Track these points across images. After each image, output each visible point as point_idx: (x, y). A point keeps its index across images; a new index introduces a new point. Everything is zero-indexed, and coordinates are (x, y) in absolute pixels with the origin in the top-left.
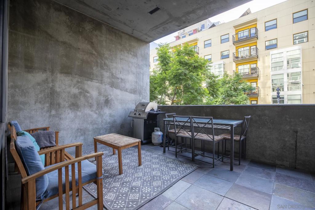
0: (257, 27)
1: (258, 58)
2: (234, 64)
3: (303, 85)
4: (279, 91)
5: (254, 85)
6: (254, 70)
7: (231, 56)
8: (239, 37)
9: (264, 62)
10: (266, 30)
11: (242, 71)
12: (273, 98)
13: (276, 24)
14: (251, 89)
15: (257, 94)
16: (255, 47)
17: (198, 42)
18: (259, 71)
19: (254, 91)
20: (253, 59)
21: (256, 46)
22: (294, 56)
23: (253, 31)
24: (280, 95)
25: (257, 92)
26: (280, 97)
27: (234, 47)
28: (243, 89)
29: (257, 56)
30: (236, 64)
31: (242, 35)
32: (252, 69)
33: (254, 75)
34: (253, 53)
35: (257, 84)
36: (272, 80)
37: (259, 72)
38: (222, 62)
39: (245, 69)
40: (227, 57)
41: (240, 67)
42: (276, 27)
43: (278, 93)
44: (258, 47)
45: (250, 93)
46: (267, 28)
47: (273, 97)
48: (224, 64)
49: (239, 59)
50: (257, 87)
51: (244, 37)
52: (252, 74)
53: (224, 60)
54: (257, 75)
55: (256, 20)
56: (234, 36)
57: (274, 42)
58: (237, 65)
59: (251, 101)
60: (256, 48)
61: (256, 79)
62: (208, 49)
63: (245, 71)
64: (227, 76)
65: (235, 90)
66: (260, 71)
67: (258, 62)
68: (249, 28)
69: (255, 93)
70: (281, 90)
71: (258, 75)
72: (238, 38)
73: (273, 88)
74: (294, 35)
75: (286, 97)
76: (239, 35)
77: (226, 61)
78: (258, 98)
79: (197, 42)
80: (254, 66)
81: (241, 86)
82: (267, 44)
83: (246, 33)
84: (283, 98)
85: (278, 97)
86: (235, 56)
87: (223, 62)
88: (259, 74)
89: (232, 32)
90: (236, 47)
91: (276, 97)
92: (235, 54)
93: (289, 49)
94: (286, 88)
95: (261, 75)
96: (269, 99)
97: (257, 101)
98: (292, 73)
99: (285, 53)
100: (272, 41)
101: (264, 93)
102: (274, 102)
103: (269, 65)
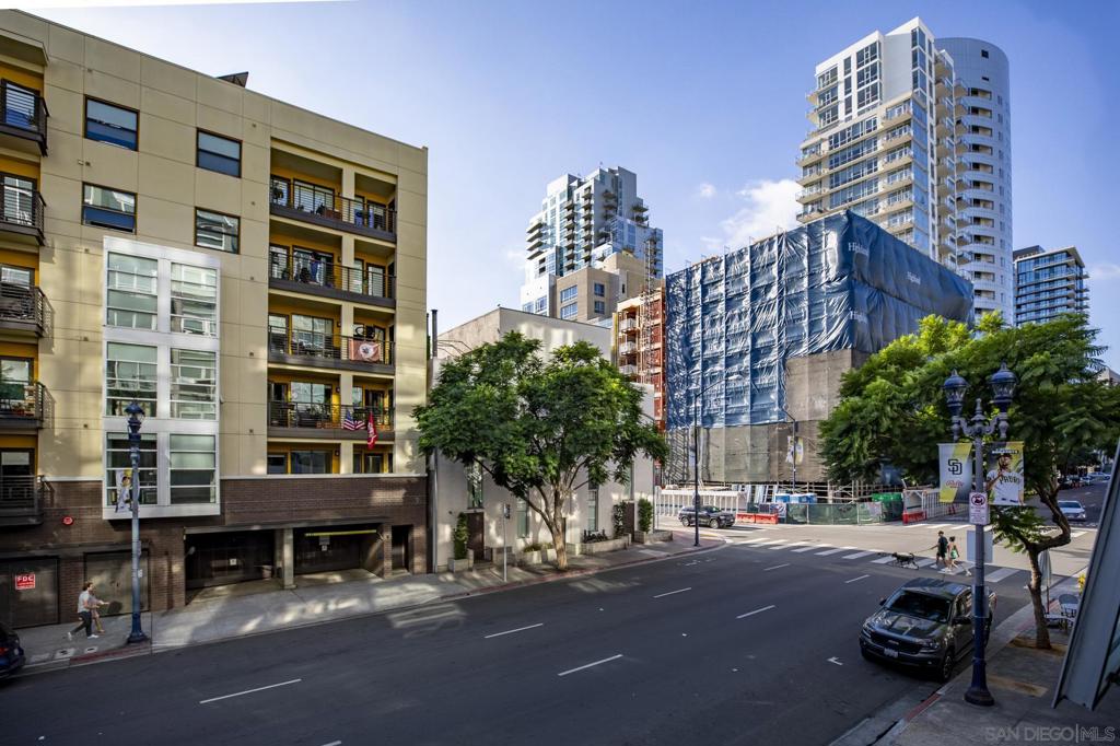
0: (47, 95)
1: (42, 244)
3: (221, 403)
4: (139, 417)
5: (16, 372)
6: (20, 298)
9: (69, 270)
10: (88, 135)
12: (114, 443)
13: (136, 133)
15: (30, 418)
16: (28, 184)
18: (47, 308)
19: (14, 402)
20: (10, 242)
21: (34, 181)
22: (196, 287)
23: (20, 102)
24: (140, 431)
25: (33, 411)
26: (143, 438)
29: (36, 233)
32: (9, 291)
33: (15, 322)
35: (32, 370)
36: (111, 365)
37: (47, 316)
42: (135, 147)
43: (135, 425)
44: (43, 189)
46: (93, 128)
47: (111, 437)
50: (31, 383)
54: (34, 328)
55: (37, 54)
57: (124, 202)
66: (53, 312)
67: (43, 266)
69: (18, 410)
70: (148, 411)
71: (42, 329)
73: (114, 401)
74: (197, 208)
75: (163, 439)
78: (36, 437)
80: (16, 276)
82: (93, 197)
84: (153, 444)
85: (135, 438)
88: (48, 322)
91: (127, 437)
93: (178, 254)
94: (164, 405)
95: (57, 333)
96: (96, 443)
97: (33, 453)
98: (184, 352)
99: (164, 267)
100: (116, 195)
101: (68, 418)
102: (117, 460)
103: (97, 296)
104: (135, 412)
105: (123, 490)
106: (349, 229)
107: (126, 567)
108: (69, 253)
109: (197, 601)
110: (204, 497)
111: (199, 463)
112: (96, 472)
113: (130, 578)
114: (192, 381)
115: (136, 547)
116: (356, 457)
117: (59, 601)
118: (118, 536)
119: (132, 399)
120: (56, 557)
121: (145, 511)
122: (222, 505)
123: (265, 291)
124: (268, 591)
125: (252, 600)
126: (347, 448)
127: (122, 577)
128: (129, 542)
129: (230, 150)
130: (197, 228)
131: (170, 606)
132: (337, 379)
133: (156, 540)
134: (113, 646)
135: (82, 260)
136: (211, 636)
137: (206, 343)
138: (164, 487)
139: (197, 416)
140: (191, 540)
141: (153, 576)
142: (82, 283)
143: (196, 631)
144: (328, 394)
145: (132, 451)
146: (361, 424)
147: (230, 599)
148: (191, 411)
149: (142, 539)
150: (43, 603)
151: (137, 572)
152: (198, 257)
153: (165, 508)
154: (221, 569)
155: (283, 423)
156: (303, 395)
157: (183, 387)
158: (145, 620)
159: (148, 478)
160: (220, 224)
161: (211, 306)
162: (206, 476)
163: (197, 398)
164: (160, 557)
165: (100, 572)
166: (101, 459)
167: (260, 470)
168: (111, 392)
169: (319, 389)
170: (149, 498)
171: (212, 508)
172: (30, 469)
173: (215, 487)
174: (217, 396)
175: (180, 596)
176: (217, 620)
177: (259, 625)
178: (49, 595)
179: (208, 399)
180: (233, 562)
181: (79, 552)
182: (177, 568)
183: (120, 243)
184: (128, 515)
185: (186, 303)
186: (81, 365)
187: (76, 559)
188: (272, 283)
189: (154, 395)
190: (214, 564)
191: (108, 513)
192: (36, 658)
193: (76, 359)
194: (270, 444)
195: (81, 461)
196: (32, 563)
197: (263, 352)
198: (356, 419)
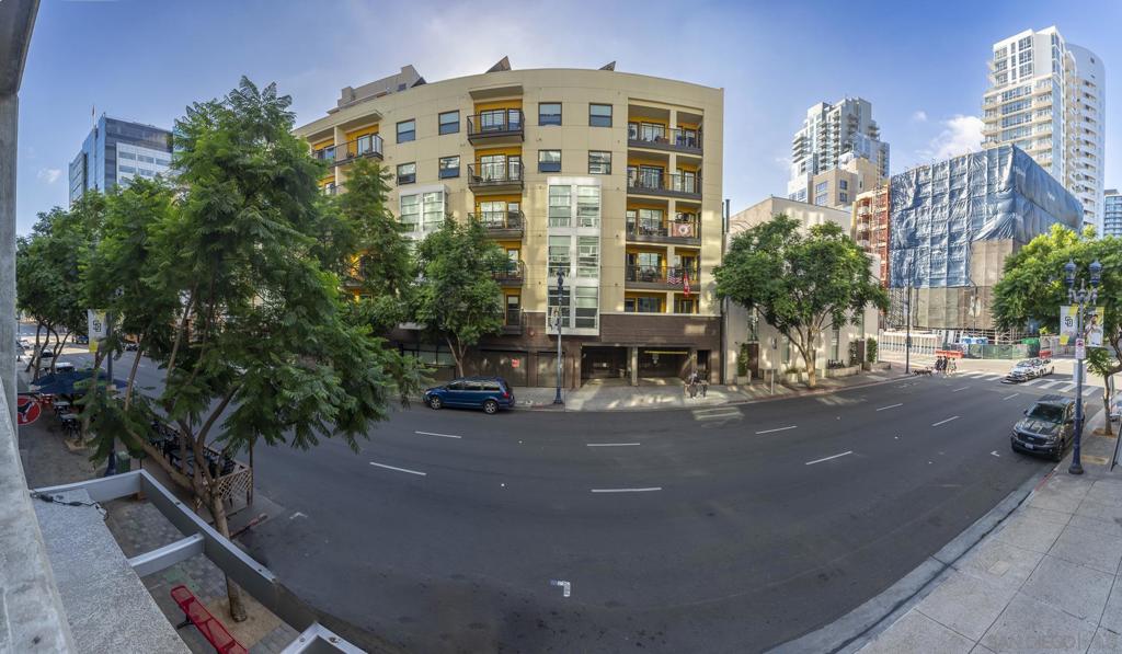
0: (524, 109)
1: (523, 188)
2: (470, 197)
3: (601, 268)
4: (562, 277)
5: (514, 256)
6: (515, 218)
7: (464, 172)
8: (483, 124)
9: (533, 199)
10: (541, 124)
11: (489, 219)
12: (551, 292)
13: (560, 115)
14: (507, 265)
15: (519, 280)
16: (518, 158)
17: (381, 124)
18: (525, 221)
19: (513, 272)
20: (511, 190)
21: (520, 156)
22: (589, 199)
23: (514, 117)
24: (563, 285)
25: (519, 276)
26: (564, 289)
27: (471, 150)
28: (488, 265)
29: (520, 183)
30: (476, 197)
31: (489, 123)
32: (511, 215)
33: (513, 231)
34: (514, 175)
35: (519, 253)
36: (550, 248)
37: (525, 225)
38: (441, 186)
39: (495, 211)
40: (455, 174)
41: (486, 207)
42: (560, 123)
43: (561, 282)
44: (523, 160)
45: (505, 276)
46: (543, 119)
47: (550, 289)
48: (446, 194)
49: (481, 184)
50: (519, 262)
51: (493, 126)
52: (509, 226)
53: (448, 182)
54: (520, 232)
55: (518, 90)
56: (472, 119)
57: (555, 155)
58: (479, 199)
59: (508, 296)
60: (520, 161)
61: (517, 241)
62: (406, 145)
63: (495, 220)
64: (453, 228)
65: (473, 266)
66: (527, 223)
67: (524, 199)
68: (507, 106)
69: (514, 276)
70: (566, 273)
71: (523, 232)
72: (482, 128)
73: (552, 269)
74: (590, 151)
75: (573, 289)
76: (483, 117)
77: (453, 184)
78: (521, 289)
79: (377, 125)
80: (513, 207)
81: (485, 257)
82: (543, 157)
83: (499, 119)
84: (568, 293)
85: (560, 288)
86: (474, 174)
87: (446, 186)
88: (525, 229)
89: (468, 109)
90: (476, 151)
91: (557, 289)
92: (473, 167)
93: (581, 180)
94: (574, 269)
95: (529, 234)
96: (543, 292)
97: (519, 296)
98: (582, 238)
99: (574, 188)
100: (551, 153)
101: (533, 279)
102: (553, 302)
103: (544, 211)
104: (561, 274)
105: (554, 318)
106: (674, 149)
107: (554, 361)
108: (533, 189)
109: (586, 386)
110: (591, 324)
111: (589, 304)
112: (543, 308)
113: (556, 368)
114: (586, 255)
115: (559, 350)
116: (676, 302)
117: (527, 375)
118: (551, 344)
119: (559, 268)
120: (527, 352)
121: (565, 331)
122: (600, 331)
123: (625, 195)
124: (622, 386)
125: (613, 390)
126: (670, 296)
127: (553, 366)
128: (557, 348)
129: (605, 111)
130: (589, 163)
131: (573, 387)
132: (665, 249)
133: (568, 348)
134: (548, 403)
135: (538, 192)
136: (592, 407)
137: (593, 231)
138: (573, 317)
139: (588, 276)
140: (585, 350)
141: (566, 368)
142: (538, 205)
143: (586, 403)
144: (660, 260)
145: (559, 296)
146: (679, 279)
147: (603, 387)
148: (586, 272)
149: (563, 347)
150: (521, 374)
151: (559, 364)
152: (590, 180)
153: (573, 330)
154: (598, 368)
155: (634, 279)
156: (645, 261)
157: (582, 259)
158: (562, 392)
159: (566, 312)
160: (599, 158)
161: (596, 209)
162: (592, 312)
163: (588, 265)
164: (569, 357)
165: (544, 362)
166: (544, 301)
167: (621, 308)
168: (551, 264)
169: (655, 256)
170: (566, 324)
171: (595, 332)
172: (517, 306)
173: (597, 318)
174: (599, 263)
175: (578, 381)
176: (595, 398)
177: (617, 405)
178: (523, 371)
179: (594, 265)
180: (605, 365)
181: (535, 351)
182: (577, 365)
183: (554, 180)
184: (557, 332)
185: (583, 209)
186: (538, 249)
187: (534, 354)
188: (629, 190)
189: (569, 264)
190: (595, 365)
191: (548, 331)
192: (519, 402)
193: (536, 246)
194: (626, 293)
195: (537, 302)
196: (518, 354)
197: (623, 234)
198: (676, 276)
